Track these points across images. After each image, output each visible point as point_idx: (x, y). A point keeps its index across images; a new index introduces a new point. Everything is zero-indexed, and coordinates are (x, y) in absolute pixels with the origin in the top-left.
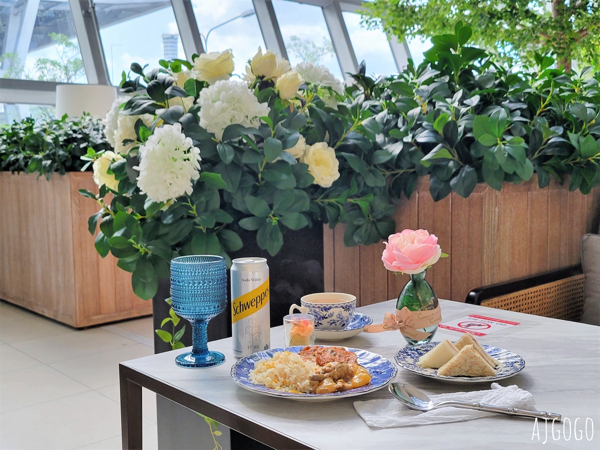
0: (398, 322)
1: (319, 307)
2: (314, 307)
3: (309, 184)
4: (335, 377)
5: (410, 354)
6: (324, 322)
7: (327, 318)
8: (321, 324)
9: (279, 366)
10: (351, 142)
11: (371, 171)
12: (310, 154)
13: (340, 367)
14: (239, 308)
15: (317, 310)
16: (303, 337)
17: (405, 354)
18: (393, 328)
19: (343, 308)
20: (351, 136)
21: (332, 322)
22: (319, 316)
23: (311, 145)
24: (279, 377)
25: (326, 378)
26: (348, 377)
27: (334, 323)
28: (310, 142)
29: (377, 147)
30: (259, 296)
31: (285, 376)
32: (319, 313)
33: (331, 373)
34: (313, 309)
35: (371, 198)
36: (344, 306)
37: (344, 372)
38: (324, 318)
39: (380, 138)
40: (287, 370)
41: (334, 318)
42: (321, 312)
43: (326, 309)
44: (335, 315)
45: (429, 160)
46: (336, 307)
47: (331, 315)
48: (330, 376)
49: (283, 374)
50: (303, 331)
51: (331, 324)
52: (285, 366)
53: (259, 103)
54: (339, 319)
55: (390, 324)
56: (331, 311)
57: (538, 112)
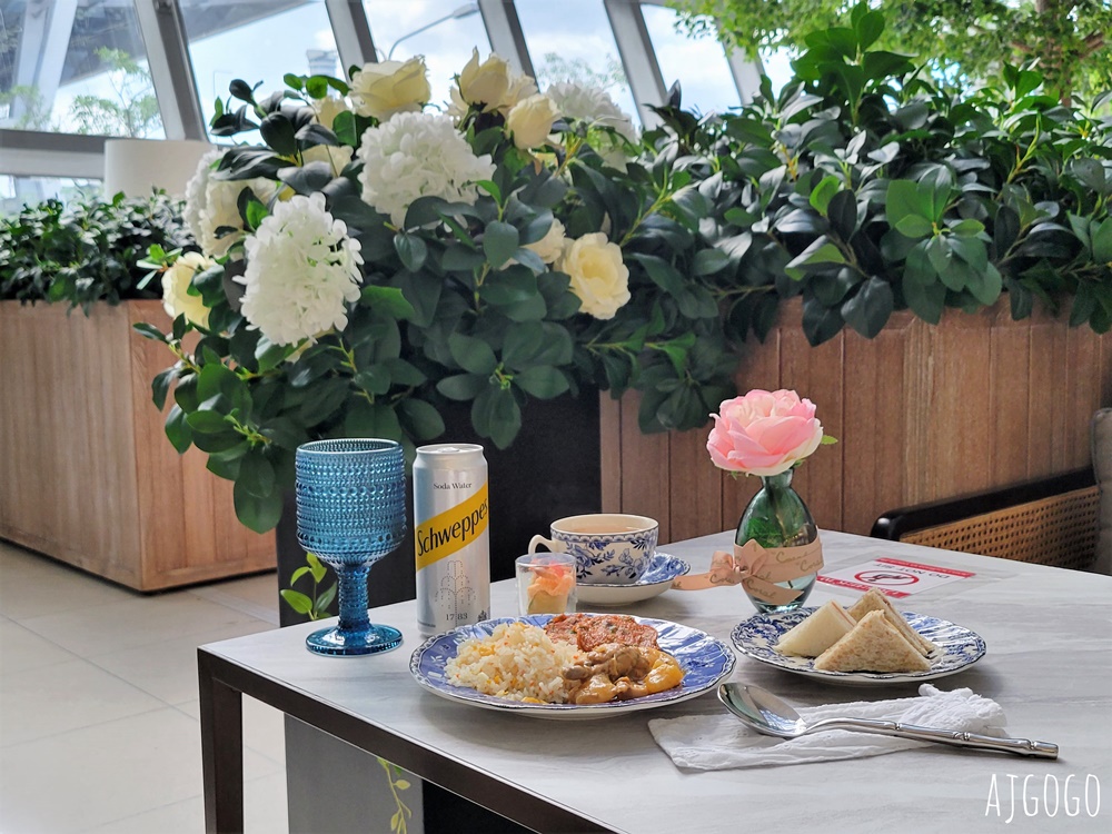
0: (738, 568)
1: (585, 541)
2: (575, 540)
3: (570, 313)
4: (612, 673)
5: (760, 629)
6: (596, 569)
7: (601, 561)
8: (589, 573)
9: (504, 651)
10: (652, 233)
11: (690, 289)
12: (574, 256)
13: (623, 653)
14: (428, 541)
15: (582, 546)
16: (554, 597)
17: (751, 630)
18: (730, 580)
19: (633, 543)
20: (652, 222)
21: (611, 569)
22: (585, 559)
23: (575, 238)
24: (504, 673)
25: (594, 673)
26: (639, 672)
27: (614, 571)
28: (573, 233)
29: (702, 243)
30: (468, 518)
31: (515, 670)
32: (585, 552)
33: (606, 664)
34: (574, 544)
35: (690, 340)
36: (634, 538)
37: (632, 663)
38: (595, 561)
39: (707, 227)
40: (519, 659)
41: (615, 561)
42: (590, 549)
43: (599, 545)
44: (616, 556)
45: (800, 267)
46: (619, 540)
47: (610, 556)
48: (603, 671)
49: (511, 666)
50: (554, 585)
51: (609, 574)
52: (516, 652)
53: (474, 157)
54: (624, 564)
55: (723, 574)
56: (608, 548)
57: (1011, 176)
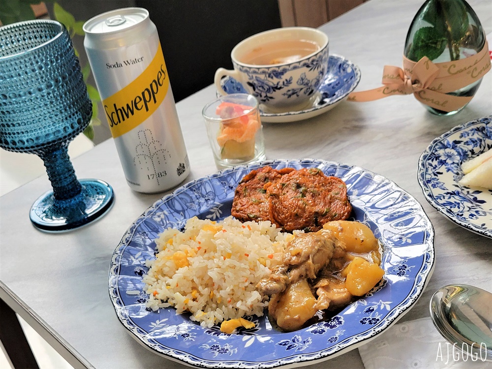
0: (409, 82)
1: (264, 72)
2: (255, 72)
4: (310, 276)
5: (443, 158)
6: (278, 96)
7: (280, 88)
8: (271, 98)
13: (319, 250)
15: (262, 77)
16: (242, 144)
17: (435, 163)
18: (403, 90)
19: (308, 66)
21: (290, 93)
22: (266, 87)
25: (292, 282)
27: (293, 94)
32: (266, 82)
33: (302, 269)
34: (254, 76)
36: (309, 62)
38: (276, 88)
41: (294, 85)
42: (270, 79)
43: (278, 74)
44: (294, 81)
46: (295, 68)
47: (289, 82)
50: (241, 133)
51: (290, 96)
54: (302, 86)
55: (395, 86)
56: (286, 76)
